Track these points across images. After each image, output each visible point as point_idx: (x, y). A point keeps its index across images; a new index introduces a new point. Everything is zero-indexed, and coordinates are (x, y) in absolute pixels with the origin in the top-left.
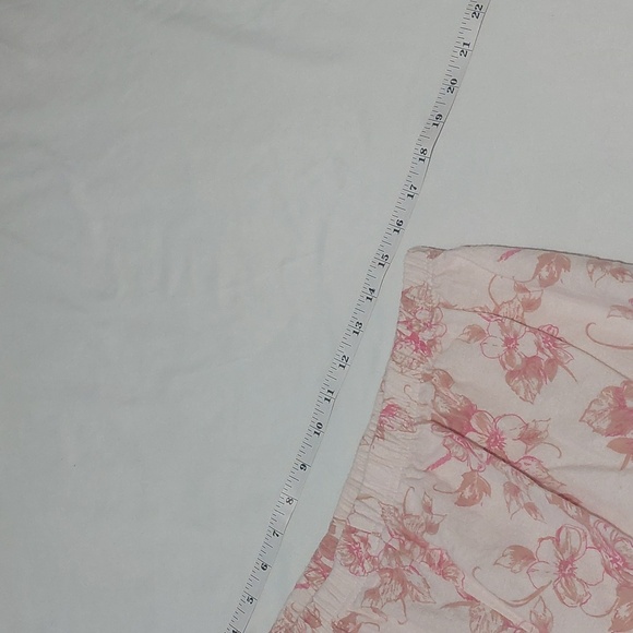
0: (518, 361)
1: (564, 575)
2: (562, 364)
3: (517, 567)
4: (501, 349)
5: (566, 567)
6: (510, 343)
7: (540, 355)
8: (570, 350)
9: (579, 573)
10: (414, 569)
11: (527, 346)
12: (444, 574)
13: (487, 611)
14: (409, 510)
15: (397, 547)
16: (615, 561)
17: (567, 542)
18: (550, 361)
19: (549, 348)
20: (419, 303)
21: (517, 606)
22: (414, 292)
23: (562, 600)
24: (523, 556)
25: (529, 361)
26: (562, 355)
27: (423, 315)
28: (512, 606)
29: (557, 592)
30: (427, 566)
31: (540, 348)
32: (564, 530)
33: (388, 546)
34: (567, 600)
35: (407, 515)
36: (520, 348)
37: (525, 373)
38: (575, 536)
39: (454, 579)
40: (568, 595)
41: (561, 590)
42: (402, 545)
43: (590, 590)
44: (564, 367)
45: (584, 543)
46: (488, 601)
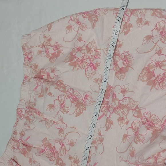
0: (51, 55)
1: (62, 107)
2: (61, 52)
3: (51, 110)
4: (45, 54)
5: (62, 105)
6: (47, 51)
7: (55, 52)
8: (62, 48)
9: (66, 106)
10: (32, 114)
11: (51, 51)
12: (39, 115)
13: (49, 121)
14: (31, 101)
15: (28, 110)
16: (74, 99)
17: (61, 99)
18: (58, 52)
19: (56, 49)
20: (26, 48)
21: (56, 117)
22: (24, 46)
23: (63, 113)
24: (52, 106)
25: (53, 54)
26: (60, 50)
27: (27, 51)
28: (54, 117)
29: (62, 112)
30: (35, 114)
31: (54, 50)
32: (60, 96)
33: (26, 111)
34: (64, 113)
35: (30, 103)
36: (50, 52)
37: (53, 57)
38: (63, 97)
39: (42, 115)
40: (64, 111)
41: (62, 111)
42: (30, 110)
43: (69, 108)
44: (62, 53)
45: (65, 98)
46: (49, 118)
